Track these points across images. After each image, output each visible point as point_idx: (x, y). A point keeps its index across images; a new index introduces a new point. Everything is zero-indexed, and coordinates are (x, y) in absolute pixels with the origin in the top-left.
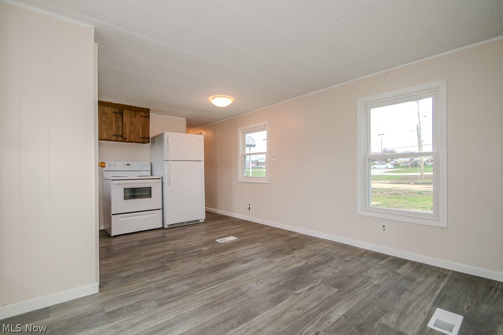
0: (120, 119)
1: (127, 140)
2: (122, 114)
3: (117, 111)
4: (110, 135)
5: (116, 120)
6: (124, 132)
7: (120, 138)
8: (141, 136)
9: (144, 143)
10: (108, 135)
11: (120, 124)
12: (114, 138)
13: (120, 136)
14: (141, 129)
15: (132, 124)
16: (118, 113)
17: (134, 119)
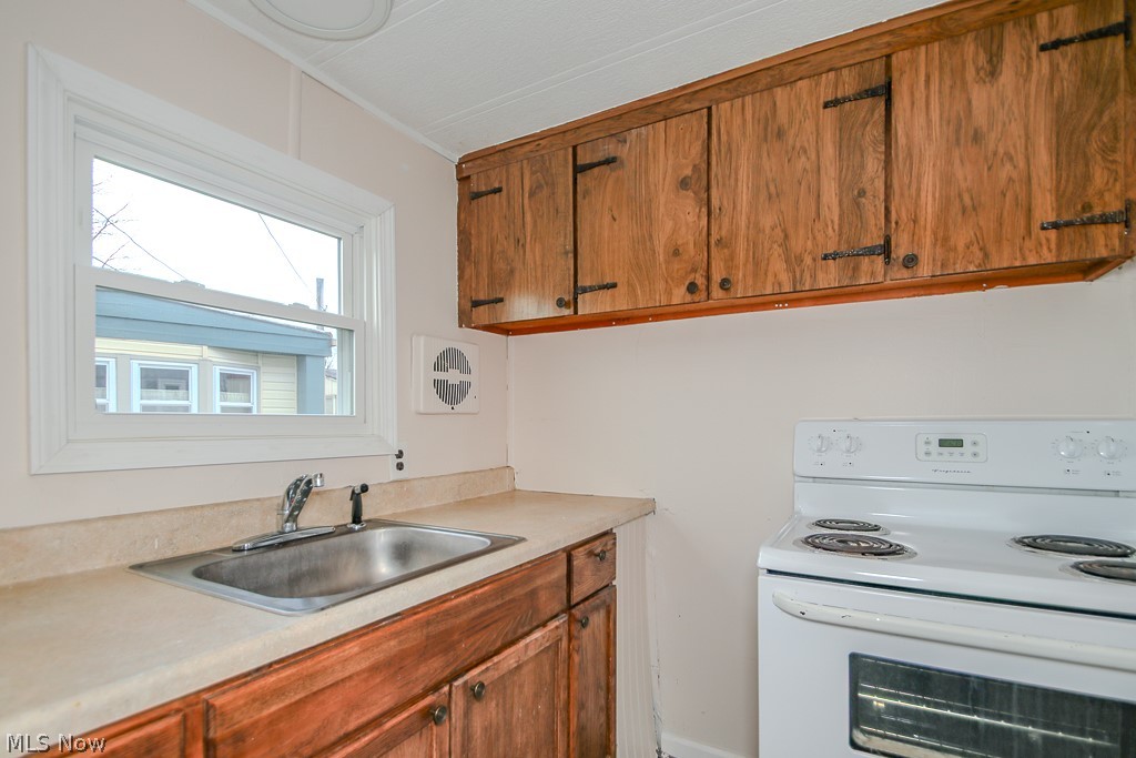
0: (875, 132)
1: (925, 271)
2: (885, 92)
3: (849, 83)
4: (808, 260)
5: (848, 144)
6: (900, 210)
7: (873, 269)
8: (1045, 210)
9: (1091, 269)
10: (793, 261)
11: (873, 165)
12: (830, 276)
13: (870, 252)
14: (1043, 158)
15: (962, 132)
16: (859, 97)
17: (980, 96)
